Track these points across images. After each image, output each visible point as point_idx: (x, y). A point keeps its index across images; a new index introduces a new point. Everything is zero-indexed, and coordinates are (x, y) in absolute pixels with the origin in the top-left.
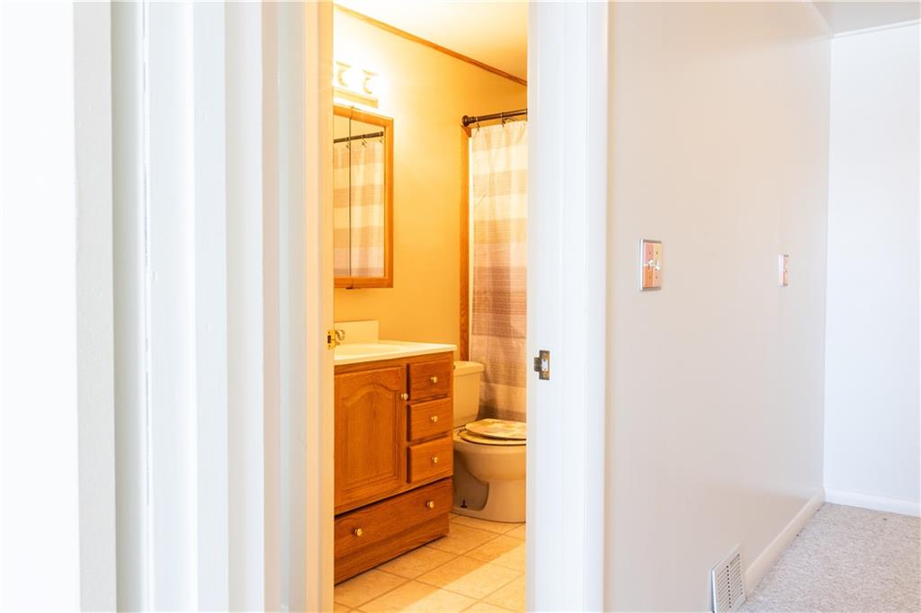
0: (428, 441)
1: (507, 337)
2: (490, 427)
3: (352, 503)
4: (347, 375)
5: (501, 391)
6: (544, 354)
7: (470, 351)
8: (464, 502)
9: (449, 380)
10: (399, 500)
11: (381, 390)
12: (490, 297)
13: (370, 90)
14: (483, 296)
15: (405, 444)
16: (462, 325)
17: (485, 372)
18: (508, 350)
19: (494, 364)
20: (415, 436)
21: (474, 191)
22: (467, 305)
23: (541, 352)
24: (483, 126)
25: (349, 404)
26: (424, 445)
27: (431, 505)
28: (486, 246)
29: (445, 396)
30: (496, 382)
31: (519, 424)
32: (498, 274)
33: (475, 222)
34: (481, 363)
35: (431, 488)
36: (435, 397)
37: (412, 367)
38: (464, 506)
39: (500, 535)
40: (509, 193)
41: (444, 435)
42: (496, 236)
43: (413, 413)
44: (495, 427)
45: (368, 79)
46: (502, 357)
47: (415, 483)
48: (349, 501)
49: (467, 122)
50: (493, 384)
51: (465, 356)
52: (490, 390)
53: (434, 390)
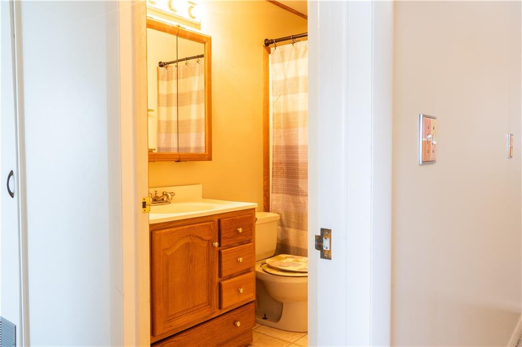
0: (236, 276)
1: (296, 195)
2: (284, 261)
3: (173, 330)
4: (167, 230)
5: (292, 233)
6: (325, 233)
7: (270, 204)
8: (265, 315)
9: (251, 230)
10: (212, 322)
11: (197, 241)
12: (284, 167)
13: (194, 16)
14: (279, 166)
15: (217, 279)
16: (265, 186)
17: (281, 220)
18: (297, 204)
19: (288, 214)
20: (224, 274)
21: (273, 92)
22: (268, 173)
23: (323, 230)
24: (279, 46)
25: (169, 253)
26: (232, 280)
27: (238, 324)
28: (281, 131)
29: (249, 242)
30: (289, 227)
31: (304, 259)
32: (290, 151)
33: (273, 114)
34: (279, 214)
35: (238, 311)
36: (242, 243)
37: (222, 222)
38: (265, 318)
39: (291, 343)
40: (297, 92)
41: (248, 271)
42: (288, 124)
43: (223, 256)
44: (287, 262)
45: (192, 7)
46: (292, 209)
47: (226, 309)
48: (170, 329)
49: (268, 43)
50: (286, 228)
51: (267, 209)
52: (284, 233)
53: (240, 238)
